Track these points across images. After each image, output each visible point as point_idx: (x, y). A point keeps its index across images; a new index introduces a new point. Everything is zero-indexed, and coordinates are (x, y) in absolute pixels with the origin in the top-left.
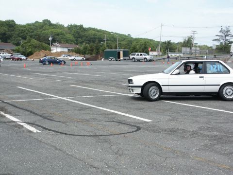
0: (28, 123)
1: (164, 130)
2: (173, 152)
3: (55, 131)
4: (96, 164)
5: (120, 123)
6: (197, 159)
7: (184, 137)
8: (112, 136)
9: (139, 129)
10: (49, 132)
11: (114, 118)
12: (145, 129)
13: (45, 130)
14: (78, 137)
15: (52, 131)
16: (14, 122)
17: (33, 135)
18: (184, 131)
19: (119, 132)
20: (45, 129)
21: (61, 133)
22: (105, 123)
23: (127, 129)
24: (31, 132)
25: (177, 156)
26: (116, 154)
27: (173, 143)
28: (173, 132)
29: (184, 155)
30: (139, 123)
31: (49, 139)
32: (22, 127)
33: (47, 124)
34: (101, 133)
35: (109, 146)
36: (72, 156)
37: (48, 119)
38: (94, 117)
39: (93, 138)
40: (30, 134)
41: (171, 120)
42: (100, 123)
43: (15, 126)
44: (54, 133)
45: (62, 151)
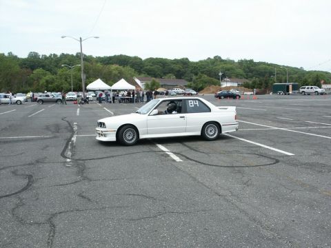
0: (175, 153)
1: (302, 164)
2: (303, 185)
3: (196, 161)
4: (222, 192)
5: (261, 155)
6: (324, 193)
7: (321, 171)
8: (247, 168)
9: (277, 161)
11: (257, 151)
12: (284, 162)
13: (187, 160)
14: (214, 167)
15: (194, 160)
16: (163, 151)
17: (175, 164)
18: (324, 166)
19: (256, 164)
20: (188, 158)
21: (200, 163)
22: (246, 155)
23: (266, 161)
24: (174, 161)
25: (305, 189)
26: (245, 184)
27: (306, 177)
28: (311, 166)
29: (313, 189)
30: (280, 157)
31: (188, 167)
32: (168, 156)
33: (191, 154)
34: (238, 164)
35: (241, 176)
36: (202, 183)
37: (194, 150)
38: (237, 149)
39: (228, 169)
40: (173, 163)
41: (314, 154)
42: (241, 155)
43: (162, 155)
44: (194, 162)
45: (195, 179)
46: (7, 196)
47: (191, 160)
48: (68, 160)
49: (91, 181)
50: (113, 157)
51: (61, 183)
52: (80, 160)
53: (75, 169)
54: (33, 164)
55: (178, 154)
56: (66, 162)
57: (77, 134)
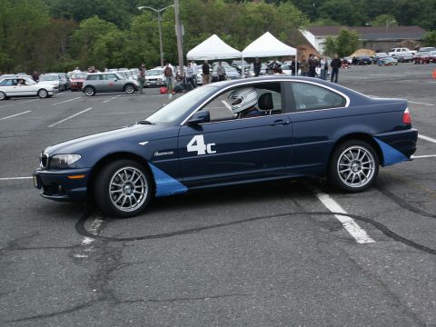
0: (357, 218)
3: (411, 243)
10: (394, 243)
13: (387, 238)
15: (404, 240)
17: (350, 249)
20: (389, 234)
21: (420, 247)
24: (352, 241)
31: (384, 262)
32: (340, 225)
33: (401, 222)
36: (414, 316)
37: (412, 210)
43: (325, 224)
44: (405, 246)
45: (396, 301)
47: (397, 238)
48: (87, 240)
49: (119, 302)
50: (198, 230)
51: (39, 312)
52: (114, 240)
53: (93, 268)
55: (367, 220)
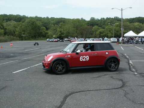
46: (117, 88)
51: (141, 85)
52: (142, 73)
53: (143, 78)
54: (118, 74)
56: (135, 74)
57: (130, 60)
